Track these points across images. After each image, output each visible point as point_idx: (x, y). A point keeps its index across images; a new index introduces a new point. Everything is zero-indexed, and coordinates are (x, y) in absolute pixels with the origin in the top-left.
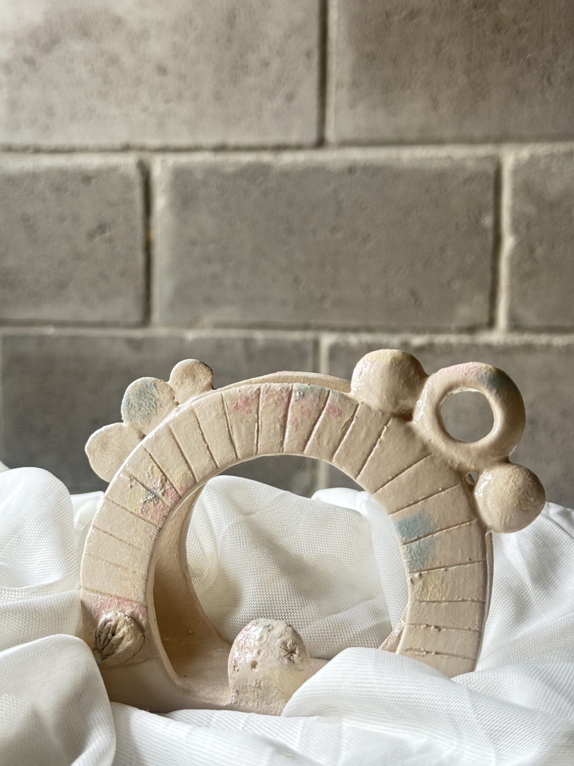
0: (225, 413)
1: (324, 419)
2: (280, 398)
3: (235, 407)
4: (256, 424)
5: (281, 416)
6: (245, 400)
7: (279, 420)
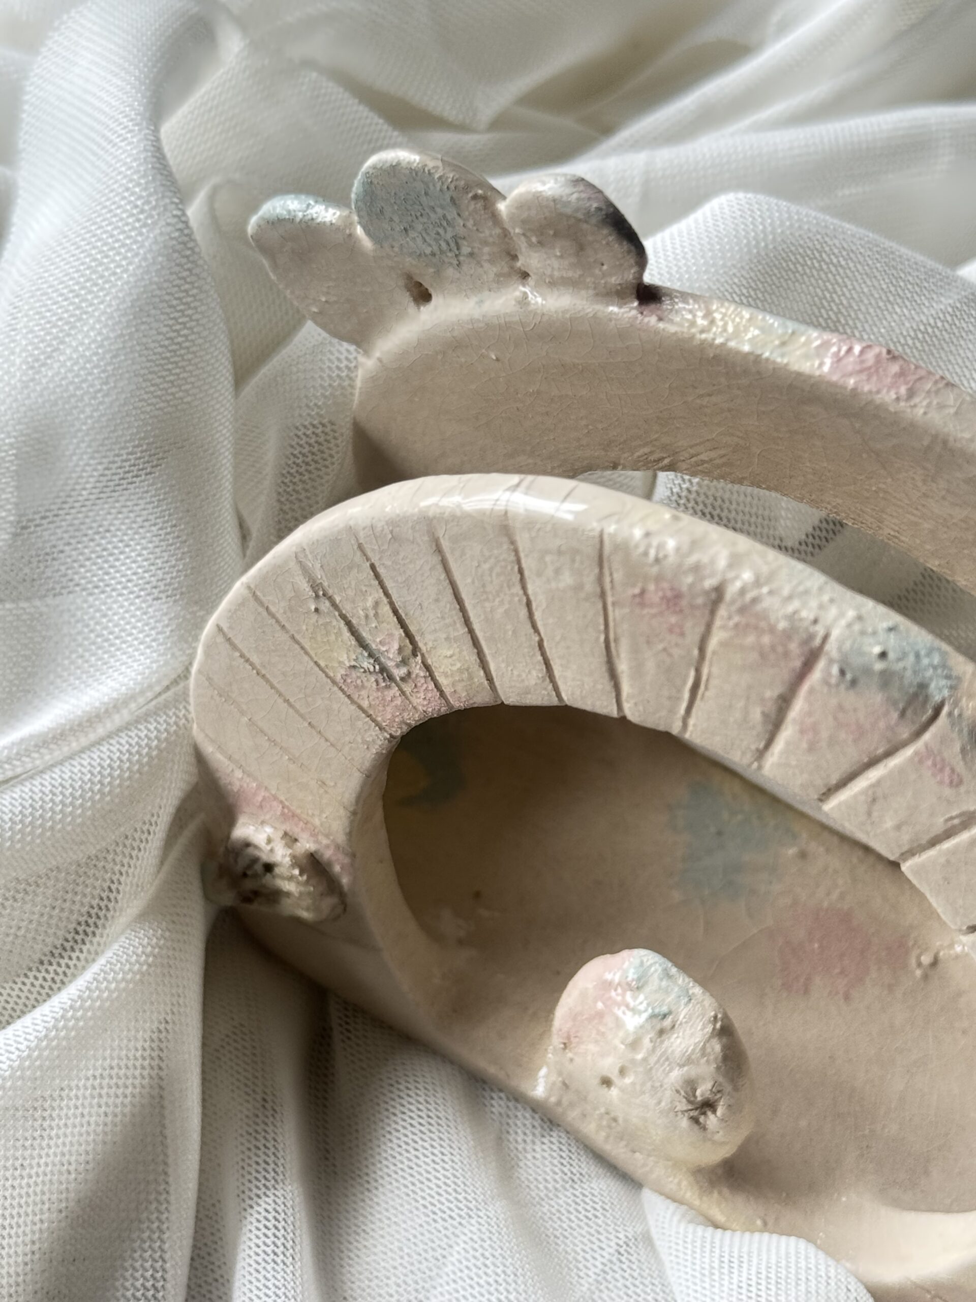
0: (603, 595)
1: (901, 770)
2: (780, 649)
3: (634, 596)
4: (692, 673)
5: (771, 693)
6: (669, 594)
7: (762, 700)
